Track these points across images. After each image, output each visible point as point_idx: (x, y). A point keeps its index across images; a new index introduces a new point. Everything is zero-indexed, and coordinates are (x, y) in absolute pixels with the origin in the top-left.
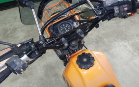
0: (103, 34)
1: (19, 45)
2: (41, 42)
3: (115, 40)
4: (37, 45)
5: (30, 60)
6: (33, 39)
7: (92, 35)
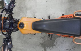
0: (18, 5)
1: (3, 44)
2: (7, 36)
3: (25, 2)
4: (7, 38)
5: (11, 42)
6: (4, 38)
7: (16, 10)
